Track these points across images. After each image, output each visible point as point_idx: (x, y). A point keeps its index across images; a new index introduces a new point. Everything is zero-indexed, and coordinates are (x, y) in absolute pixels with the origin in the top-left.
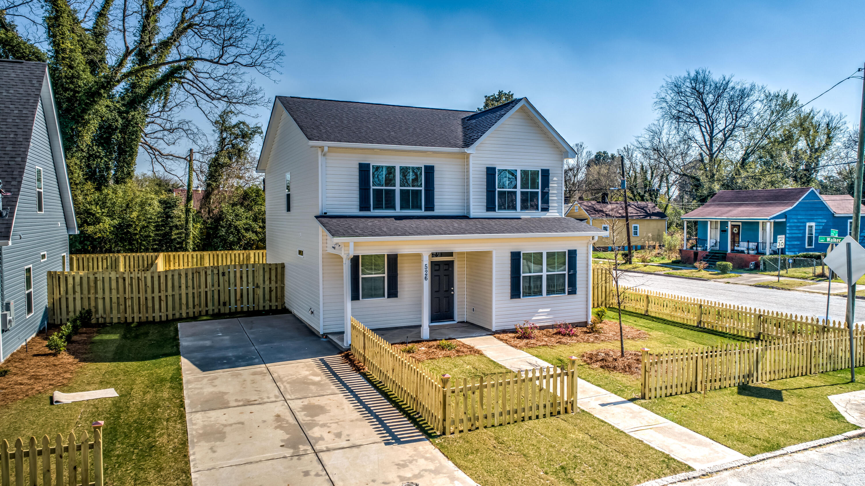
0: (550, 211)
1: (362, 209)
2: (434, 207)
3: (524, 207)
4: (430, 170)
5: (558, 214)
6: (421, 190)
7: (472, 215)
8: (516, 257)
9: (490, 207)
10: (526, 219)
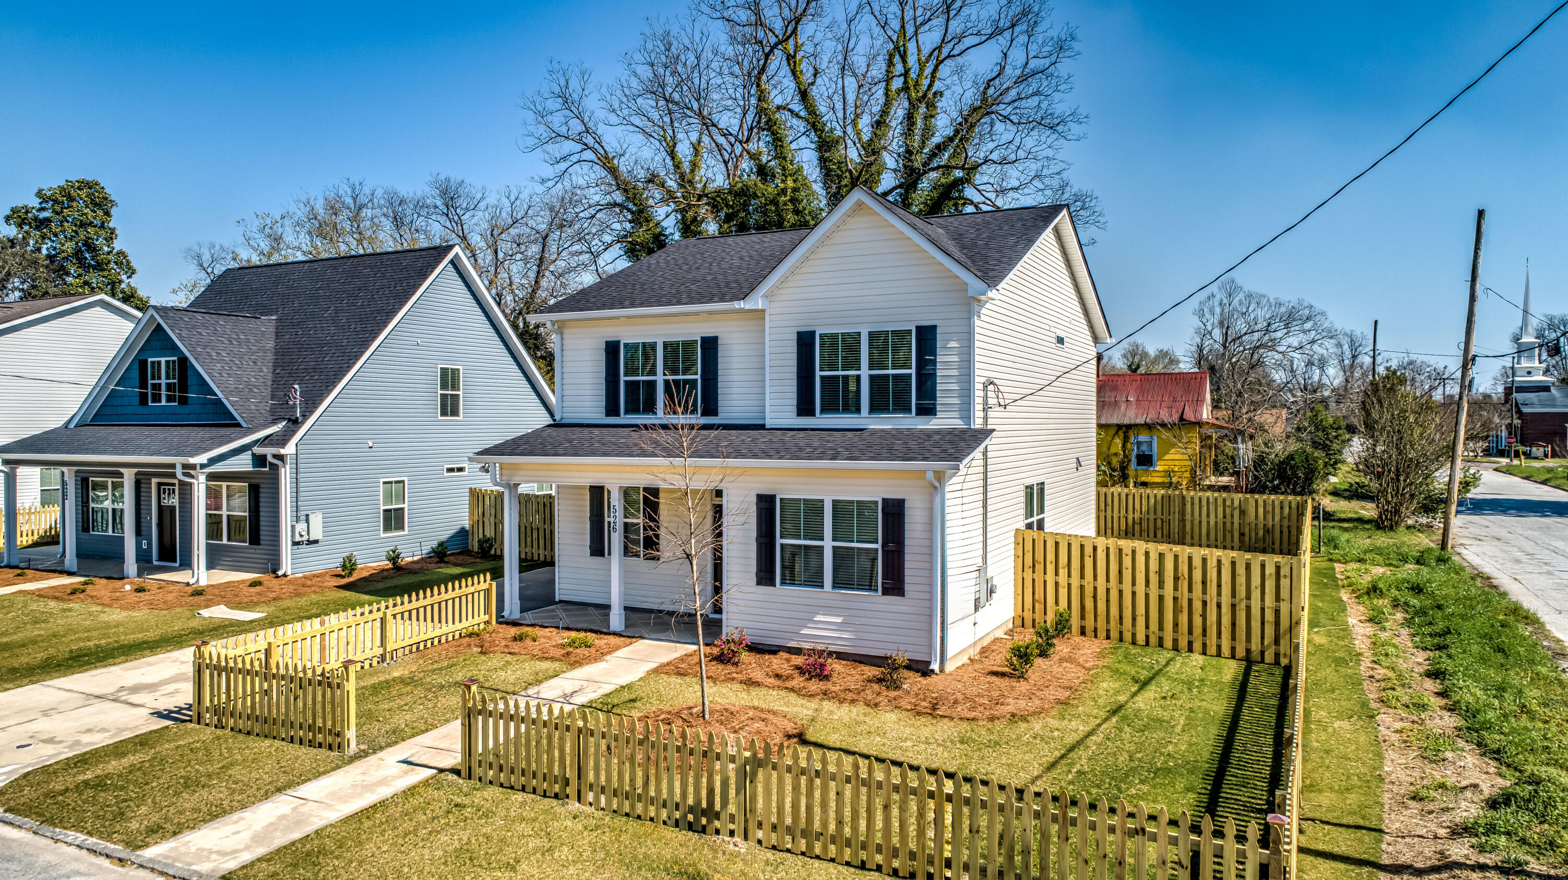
0: (939, 415)
1: (608, 414)
2: (717, 410)
3: (875, 408)
4: (710, 345)
5: (960, 422)
6: (697, 380)
7: (769, 423)
8: (766, 503)
9: (805, 407)
10: (874, 432)
